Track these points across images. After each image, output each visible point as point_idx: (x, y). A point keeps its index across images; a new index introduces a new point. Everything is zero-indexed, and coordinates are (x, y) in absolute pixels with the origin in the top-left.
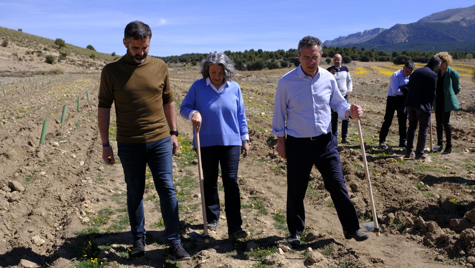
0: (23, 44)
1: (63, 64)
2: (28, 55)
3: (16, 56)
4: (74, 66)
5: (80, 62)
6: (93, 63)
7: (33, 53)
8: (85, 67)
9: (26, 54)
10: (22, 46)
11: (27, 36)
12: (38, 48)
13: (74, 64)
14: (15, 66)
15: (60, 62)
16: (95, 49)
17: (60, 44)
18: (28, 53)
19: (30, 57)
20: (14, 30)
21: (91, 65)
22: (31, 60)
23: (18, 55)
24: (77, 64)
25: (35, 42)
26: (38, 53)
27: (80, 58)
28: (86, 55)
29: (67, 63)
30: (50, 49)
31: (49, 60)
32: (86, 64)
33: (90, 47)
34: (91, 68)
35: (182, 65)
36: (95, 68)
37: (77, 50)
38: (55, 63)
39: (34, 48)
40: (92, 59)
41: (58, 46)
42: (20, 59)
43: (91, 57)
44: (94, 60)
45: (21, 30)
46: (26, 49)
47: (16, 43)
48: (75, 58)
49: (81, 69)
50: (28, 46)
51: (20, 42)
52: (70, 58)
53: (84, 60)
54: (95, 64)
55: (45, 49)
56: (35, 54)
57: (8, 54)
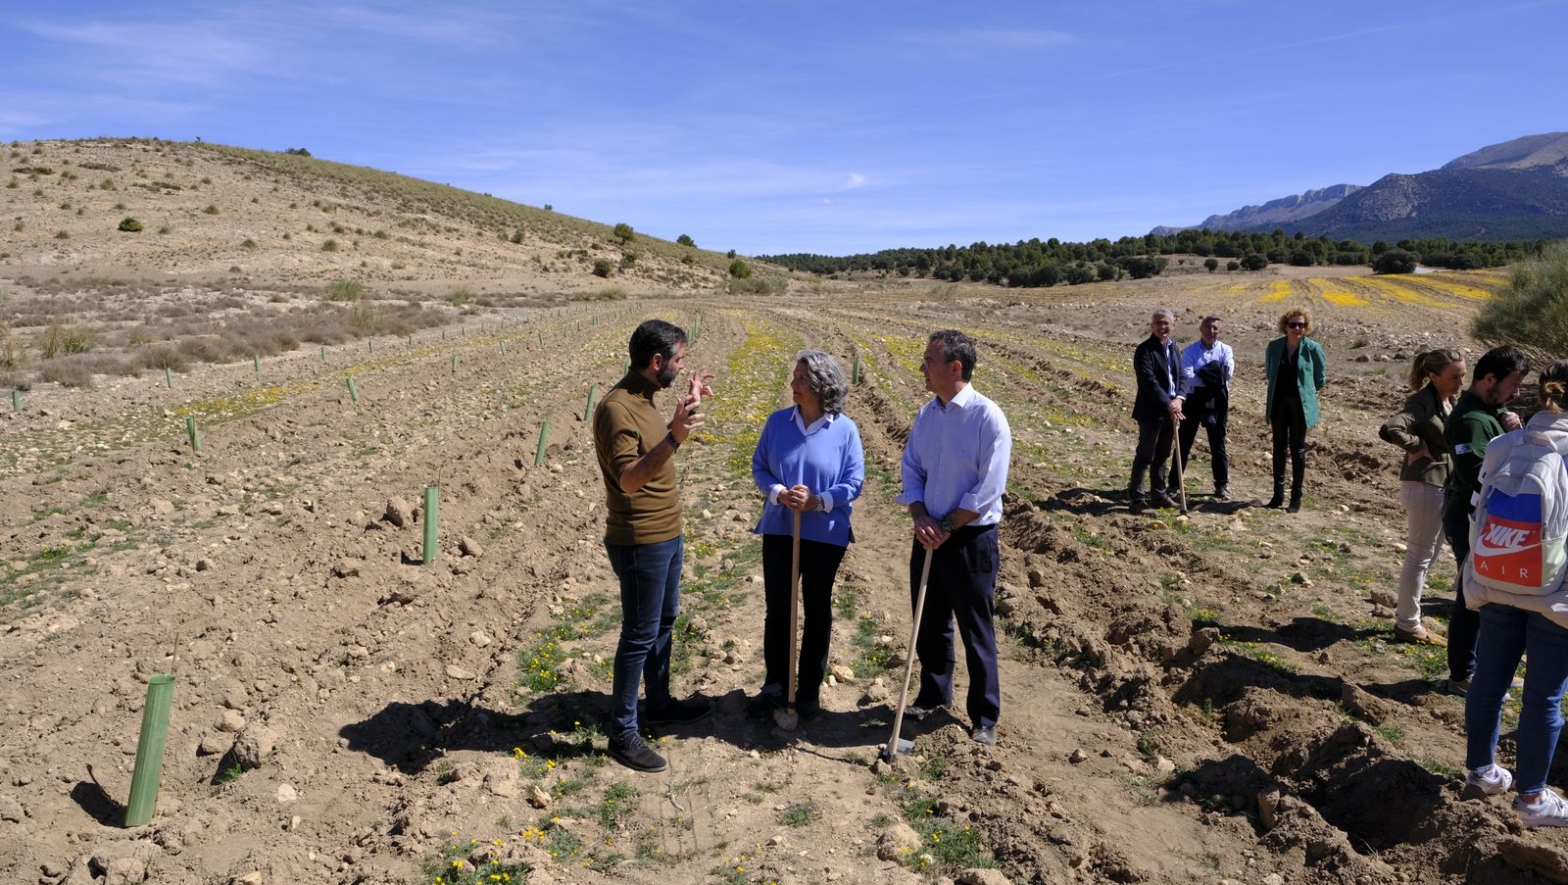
0: (553, 236)
1: (628, 277)
2: (561, 260)
3: (538, 261)
4: (651, 281)
5: (661, 273)
6: (688, 273)
7: (570, 255)
8: (672, 283)
9: (557, 258)
10: (550, 241)
11: (561, 220)
12: (581, 244)
13: (650, 277)
14: (535, 283)
15: (623, 273)
16: (695, 243)
17: (623, 235)
18: (561, 255)
19: (564, 263)
20: (537, 209)
21: (683, 279)
22: (565, 270)
23: (542, 259)
24: (655, 277)
25: (575, 232)
26: (580, 256)
27: (663, 263)
28: (676, 256)
29: (637, 275)
30: (604, 246)
31: (602, 270)
32: (675, 277)
33: (685, 240)
34: (683, 285)
36: (692, 284)
37: (657, 247)
38: (612, 276)
39: (572, 244)
40: (687, 266)
41: (620, 239)
42: (545, 269)
43: (685, 261)
44: (691, 267)
45: (550, 208)
46: (559, 247)
47: (540, 234)
48: (653, 265)
49: (663, 286)
50: (561, 241)
51: (548, 232)
52: (644, 265)
53: (669, 267)
54: (691, 276)
55: (595, 247)
56: (575, 257)
57: (524, 258)
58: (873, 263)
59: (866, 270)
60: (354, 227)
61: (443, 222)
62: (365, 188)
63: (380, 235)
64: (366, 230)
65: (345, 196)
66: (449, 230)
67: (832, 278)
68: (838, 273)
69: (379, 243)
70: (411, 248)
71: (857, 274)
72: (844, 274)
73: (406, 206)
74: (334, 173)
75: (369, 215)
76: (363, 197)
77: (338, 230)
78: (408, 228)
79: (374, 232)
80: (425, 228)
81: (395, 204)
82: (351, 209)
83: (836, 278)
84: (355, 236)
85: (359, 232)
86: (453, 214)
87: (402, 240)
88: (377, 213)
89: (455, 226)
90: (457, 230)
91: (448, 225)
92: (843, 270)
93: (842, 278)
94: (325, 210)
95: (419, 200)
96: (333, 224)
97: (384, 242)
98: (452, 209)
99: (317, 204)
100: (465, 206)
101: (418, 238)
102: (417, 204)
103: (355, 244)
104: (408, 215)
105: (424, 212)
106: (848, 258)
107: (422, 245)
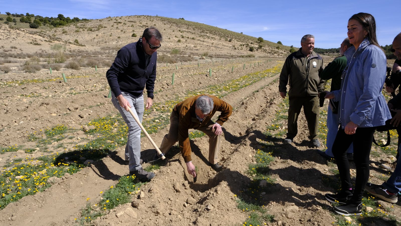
0: (241, 40)
1: (259, 51)
2: (241, 46)
3: (234, 47)
4: (265, 53)
5: (269, 51)
6: (277, 51)
7: (243, 45)
8: (271, 54)
9: (240, 46)
10: (239, 42)
11: (244, 36)
12: (248, 43)
13: (265, 52)
14: (231, 52)
15: (258, 50)
16: (282, 43)
17: (260, 40)
18: (241, 45)
19: (241, 47)
20: (238, 33)
21: (275, 53)
22: (241, 49)
23: (235, 46)
24: (267, 52)
25: (247, 39)
26: (247, 46)
27: (270, 48)
28: (275, 47)
29: (262, 51)
30: (254, 43)
31: (251, 50)
32: (273, 52)
33: (279, 43)
34: (275, 55)
35: (337, 54)
36: (278, 54)
37: (270, 44)
38: (254, 51)
39: (245, 42)
40: (277, 49)
41: (259, 42)
42: (235, 49)
43: (277, 48)
44: (278, 50)
45: (242, 33)
46: (241, 43)
47: (237, 40)
48: (267, 49)
49: (269, 54)
50: (242, 42)
51: (239, 39)
52: (264, 49)
53: (272, 49)
54: (278, 52)
55: (251, 43)
56: (245, 46)
57: (231, 46)
58: (336, 51)
59: (334, 53)
60: (187, 36)
61: (211, 36)
62: (194, 27)
63: (193, 39)
64: (190, 37)
65: (188, 29)
66: (212, 38)
67: (323, 55)
68: (325, 54)
69: (192, 41)
70: (200, 42)
71: (331, 54)
72: (327, 54)
73: (203, 32)
74: (187, 23)
75: (192, 34)
76: (192, 29)
77: (183, 37)
78: (201, 37)
79: (192, 38)
80: (206, 37)
81: (200, 31)
82: (188, 32)
83: (324, 55)
84: (187, 39)
85: (188, 38)
86: (215, 34)
87: (199, 40)
88: (195, 33)
89: (214, 37)
90: (214, 38)
91: (212, 37)
92: (327, 52)
93: (326, 55)
94: (181, 32)
95: (207, 30)
96: (182, 36)
97: (194, 40)
98: (215, 33)
99: (180, 31)
100: (219, 32)
101: (203, 40)
102: (206, 31)
103: (186, 41)
104: (203, 34)
105: (207, 33)
106: (329, 49)
107: (203, 41)
